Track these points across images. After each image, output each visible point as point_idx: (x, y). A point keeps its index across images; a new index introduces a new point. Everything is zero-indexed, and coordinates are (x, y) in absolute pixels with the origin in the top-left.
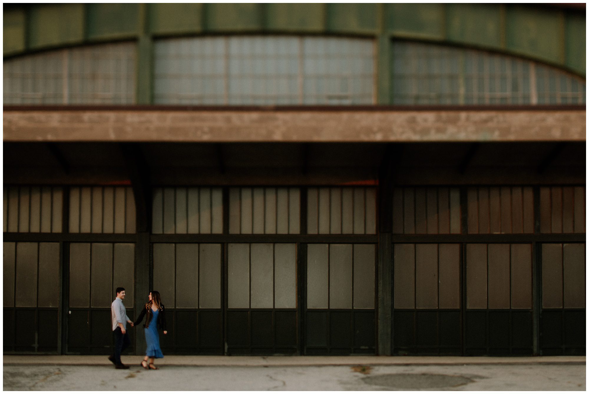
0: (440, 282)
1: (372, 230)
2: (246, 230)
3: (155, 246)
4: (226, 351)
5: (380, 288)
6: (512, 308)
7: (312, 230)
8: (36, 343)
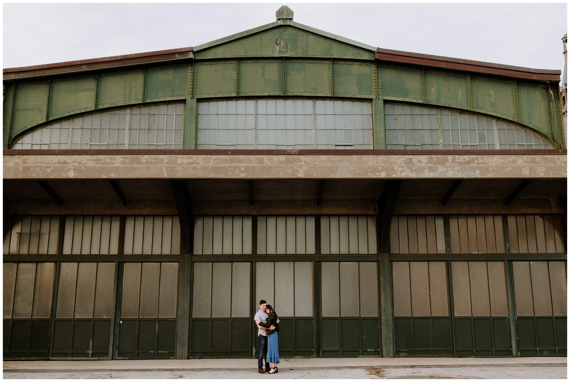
0: (431, 293)
1: (373, 250)
2: (271, 251)
3: (196, 264)
4: (254, 354)
5: (382, 299)
6: (492, 315)
7: (324, 251)
8: (91, 349)
